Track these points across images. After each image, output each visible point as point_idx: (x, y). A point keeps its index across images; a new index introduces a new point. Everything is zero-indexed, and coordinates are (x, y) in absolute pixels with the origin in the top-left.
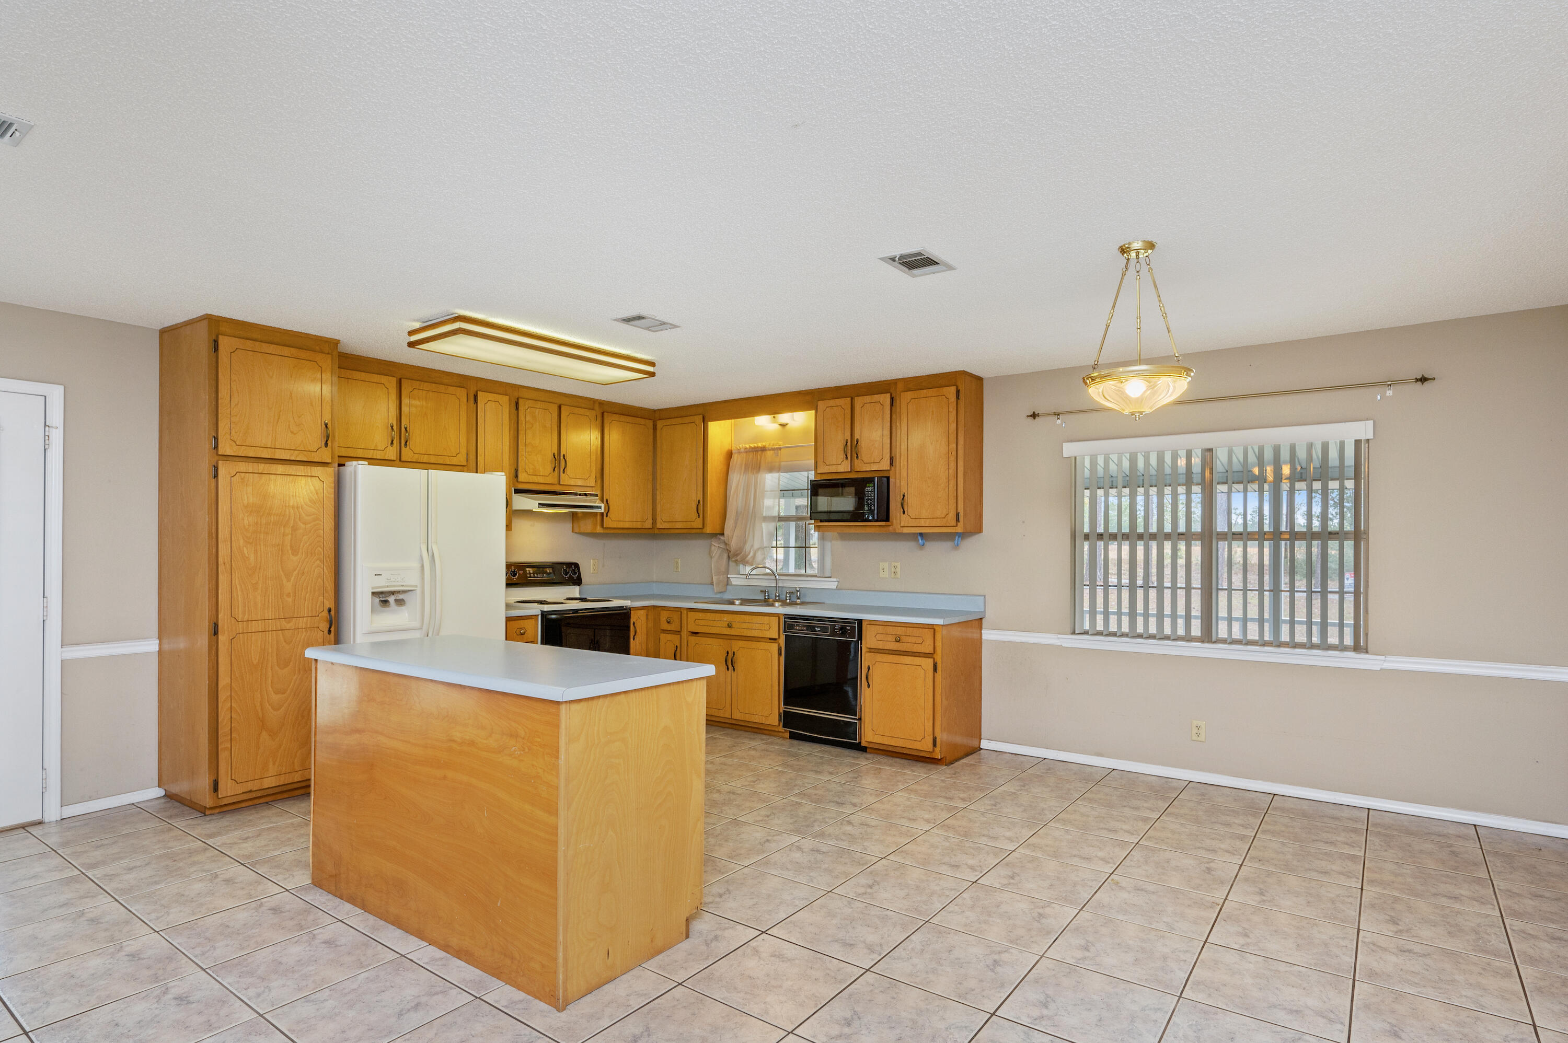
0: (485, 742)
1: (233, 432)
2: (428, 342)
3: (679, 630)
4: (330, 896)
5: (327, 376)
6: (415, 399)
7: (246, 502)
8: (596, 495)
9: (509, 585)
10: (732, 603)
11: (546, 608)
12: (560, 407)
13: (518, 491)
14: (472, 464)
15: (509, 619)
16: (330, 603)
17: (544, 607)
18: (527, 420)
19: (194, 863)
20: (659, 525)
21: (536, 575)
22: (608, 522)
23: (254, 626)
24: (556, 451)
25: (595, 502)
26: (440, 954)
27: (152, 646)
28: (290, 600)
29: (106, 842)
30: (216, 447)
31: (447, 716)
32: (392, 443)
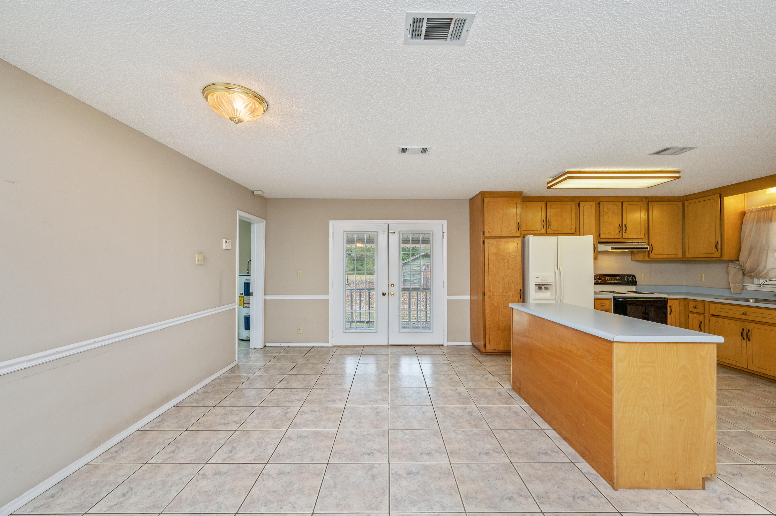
0: (576, 352)
1: (489, 229)
2: (555, 185)
3: (703, 313)
4: (518, 395)
5: (518, 205)
6: (552, 209)
7: (493, 252)
8: (645, 242)
9: (596, 284)
10: (747, 300)
11: (616, 295)
12: (622, 203)
13: (600, 243)
14: (578, 232)
15: (596, 299)
16: (520, 287)
17: (614, 295)
18: (604, 211)
19: (478, 369)
20: (687, 256)
21: (611, 280)
22: (652, 255)
23: (496, 294)
24: (620, 223)
25: (644, 246)
26: (558, 436)
27: (468, 298)
28: (507, 285)
29: (456, 356)
30: (484, 234)
31: (559, 337)
32: (543, 227)
